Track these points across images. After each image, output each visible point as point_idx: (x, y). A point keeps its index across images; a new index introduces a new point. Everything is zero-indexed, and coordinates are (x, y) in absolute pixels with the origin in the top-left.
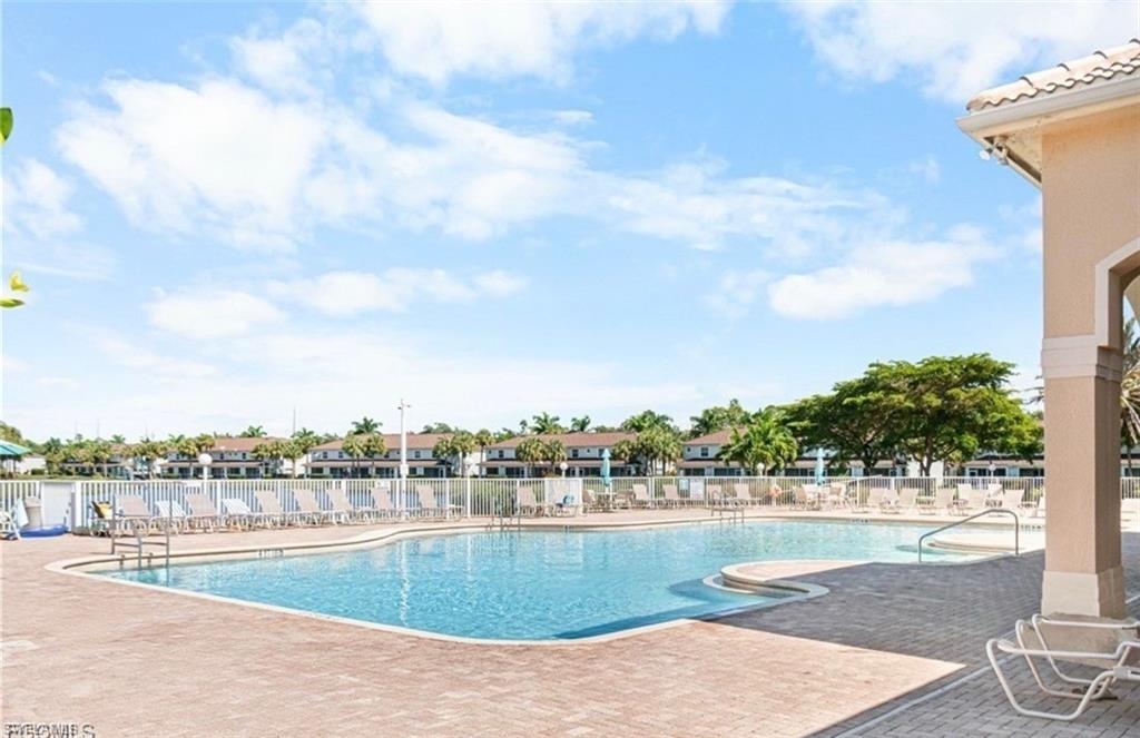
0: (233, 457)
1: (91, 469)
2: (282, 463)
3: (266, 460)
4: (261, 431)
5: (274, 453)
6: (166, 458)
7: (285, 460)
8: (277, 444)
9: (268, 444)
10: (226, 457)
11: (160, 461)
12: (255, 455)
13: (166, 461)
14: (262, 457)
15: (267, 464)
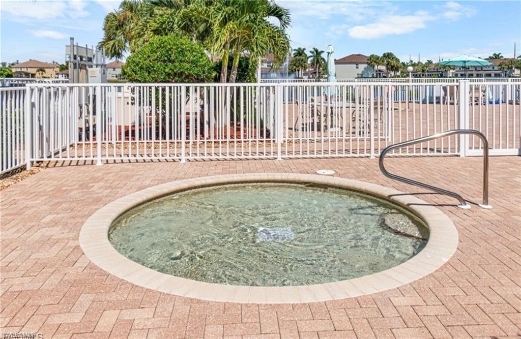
0: (488, 69)
1: (420, 75)
2: (514, 71)
3: (505, 70)
4: (500, 55)
5: (510, 66)
6: (454, 70)
7: (516, 70)
8: (511, 62)
9: (506, 62)
10: (484, 69)
11: (452, 71)
12: (500, 67)
13: (455, 71)
14: (504, 68)
15: (506, 72)
